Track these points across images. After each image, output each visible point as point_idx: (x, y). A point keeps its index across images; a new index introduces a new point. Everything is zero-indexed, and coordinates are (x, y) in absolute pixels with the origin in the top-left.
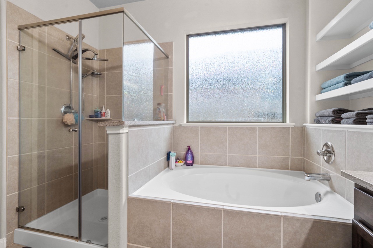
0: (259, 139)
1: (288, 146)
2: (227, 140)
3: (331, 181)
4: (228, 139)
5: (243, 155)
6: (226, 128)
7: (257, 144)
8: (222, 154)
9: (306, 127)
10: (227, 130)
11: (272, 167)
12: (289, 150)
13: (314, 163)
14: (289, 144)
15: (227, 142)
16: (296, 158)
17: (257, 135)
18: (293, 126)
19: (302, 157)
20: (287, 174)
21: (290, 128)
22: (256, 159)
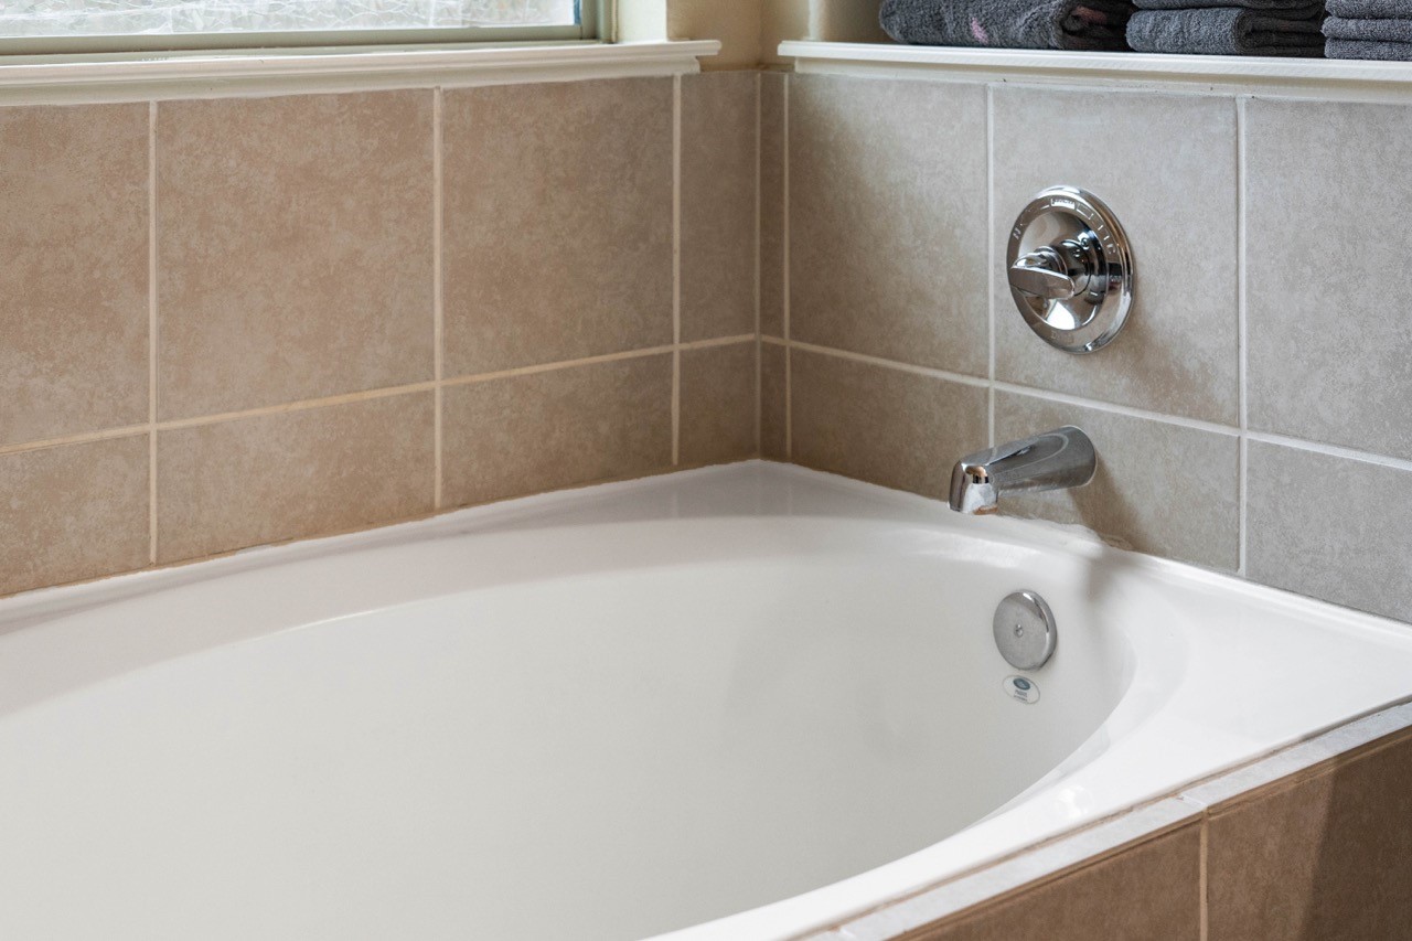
0: (446, 210)
1: (663, 250)
2: (146, 257)
3: (1104, 477)
4: (161, 251)
5: (313, 403)
6: (129, 115)
7: (431, 261)
8: (93, 436)
9: (798, 69)
10: (143, 141)
11: (553, 474)
12: (671, 290)
13: (906, 367)
14: (670, 234)
15: (143, 287)
16: (714, 352)
17: (430, 168)
18: (696, 69)
19: (750, 337)
20: (654, 508)
21: (677, 86)
22: (428, 420)
